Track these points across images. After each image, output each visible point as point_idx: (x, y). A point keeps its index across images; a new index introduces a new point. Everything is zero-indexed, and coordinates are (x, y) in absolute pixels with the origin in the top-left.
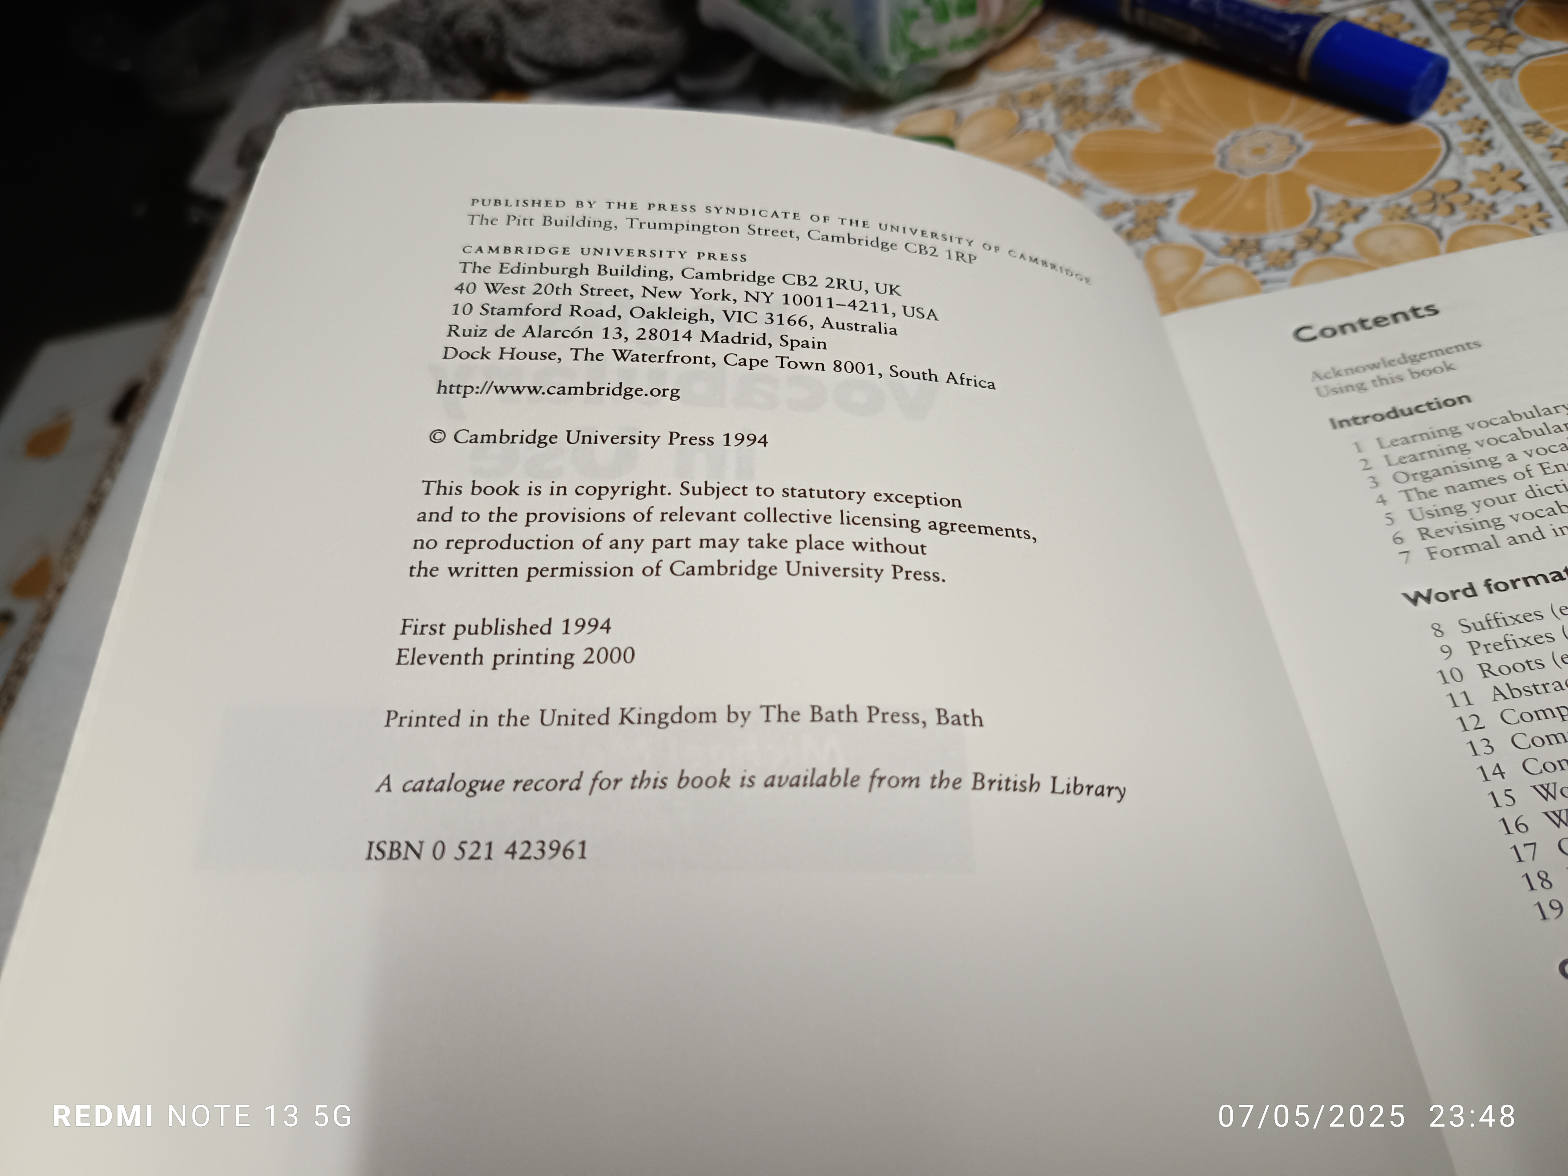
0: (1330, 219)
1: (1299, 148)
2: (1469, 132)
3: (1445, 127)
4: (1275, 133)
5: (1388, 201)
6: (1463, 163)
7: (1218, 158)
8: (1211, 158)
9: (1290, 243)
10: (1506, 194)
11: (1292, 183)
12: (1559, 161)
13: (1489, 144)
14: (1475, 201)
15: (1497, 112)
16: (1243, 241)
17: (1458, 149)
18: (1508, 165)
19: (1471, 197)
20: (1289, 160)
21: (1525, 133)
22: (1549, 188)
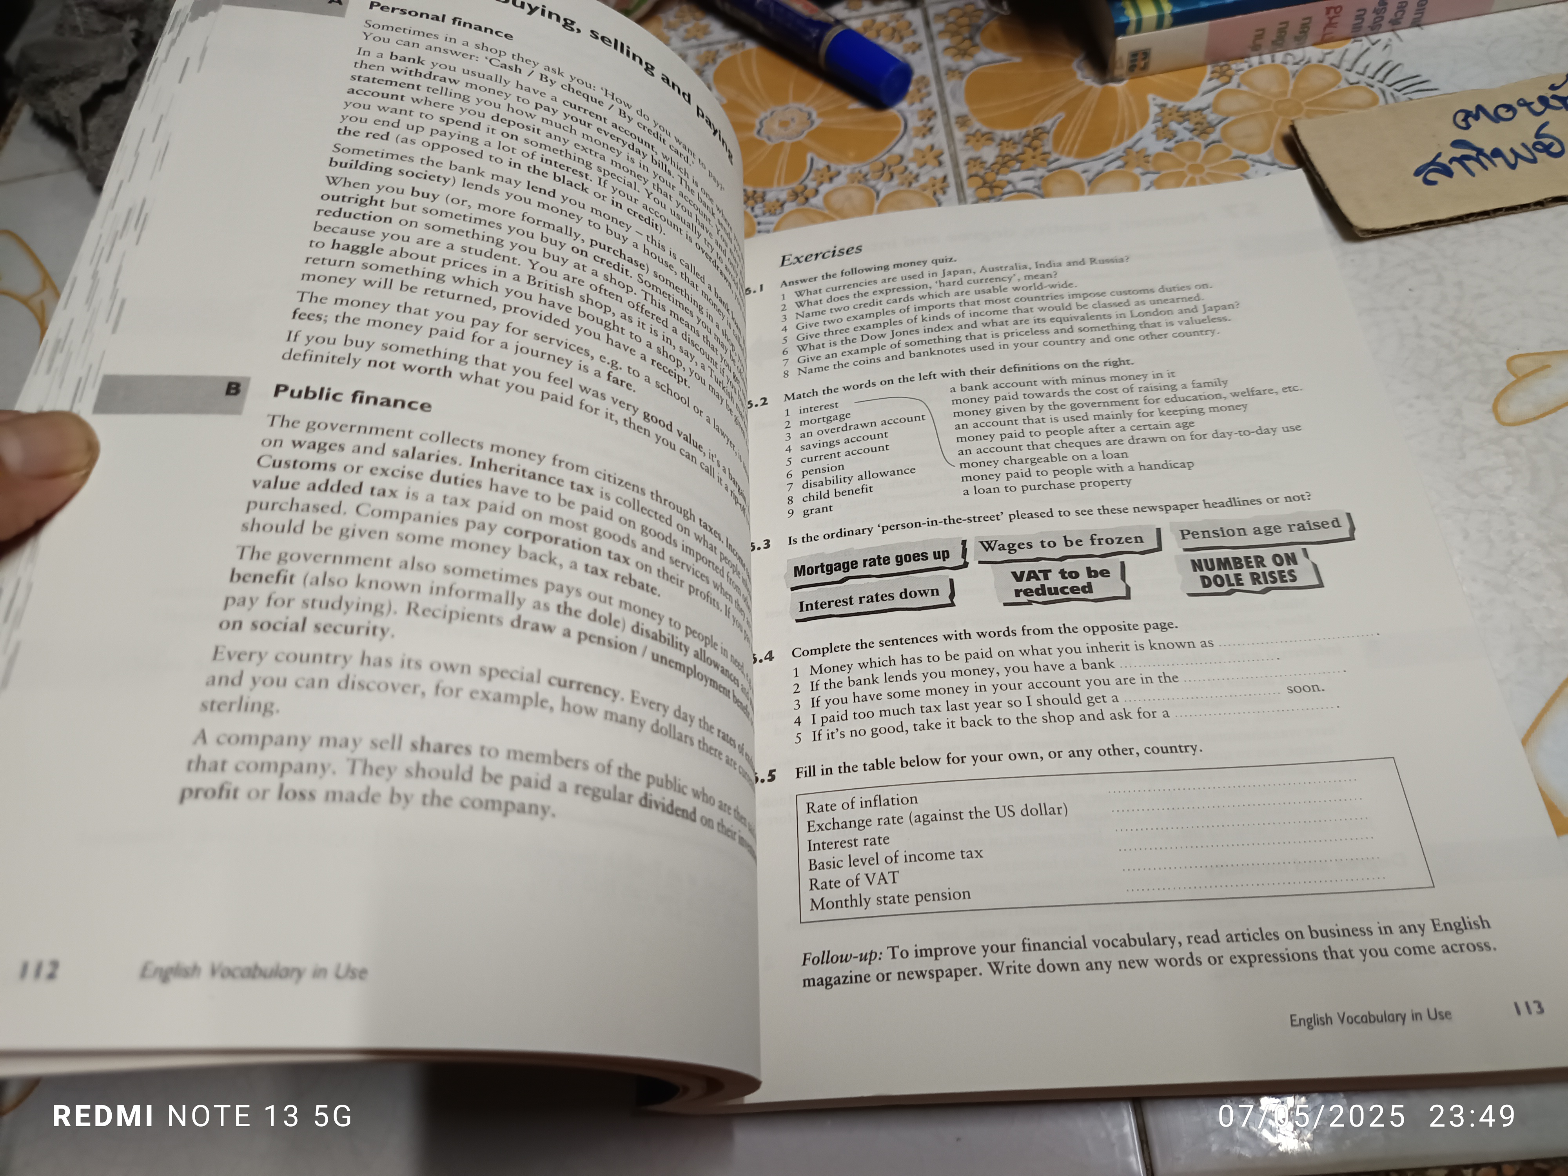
0: (814, 180)
1: (812, 123)
2: (922, 119)
3: (908, 115)
4: (800, 110)
5: (855, 168)
6: (910, 142)
7: (758, 126)
8: (752, 127)
9: (783, 196)
10: (928, 168)
11: (799, 150)
12: (968, 146)
13: (931, 129)
14: (907, 173)
15: (944, 105)
16: (755, 192)
17: (910, 132)
18: (936, 146)
19: (906, 168)
20: (803, 132)
21: (957, 123)
22: (956, 165)
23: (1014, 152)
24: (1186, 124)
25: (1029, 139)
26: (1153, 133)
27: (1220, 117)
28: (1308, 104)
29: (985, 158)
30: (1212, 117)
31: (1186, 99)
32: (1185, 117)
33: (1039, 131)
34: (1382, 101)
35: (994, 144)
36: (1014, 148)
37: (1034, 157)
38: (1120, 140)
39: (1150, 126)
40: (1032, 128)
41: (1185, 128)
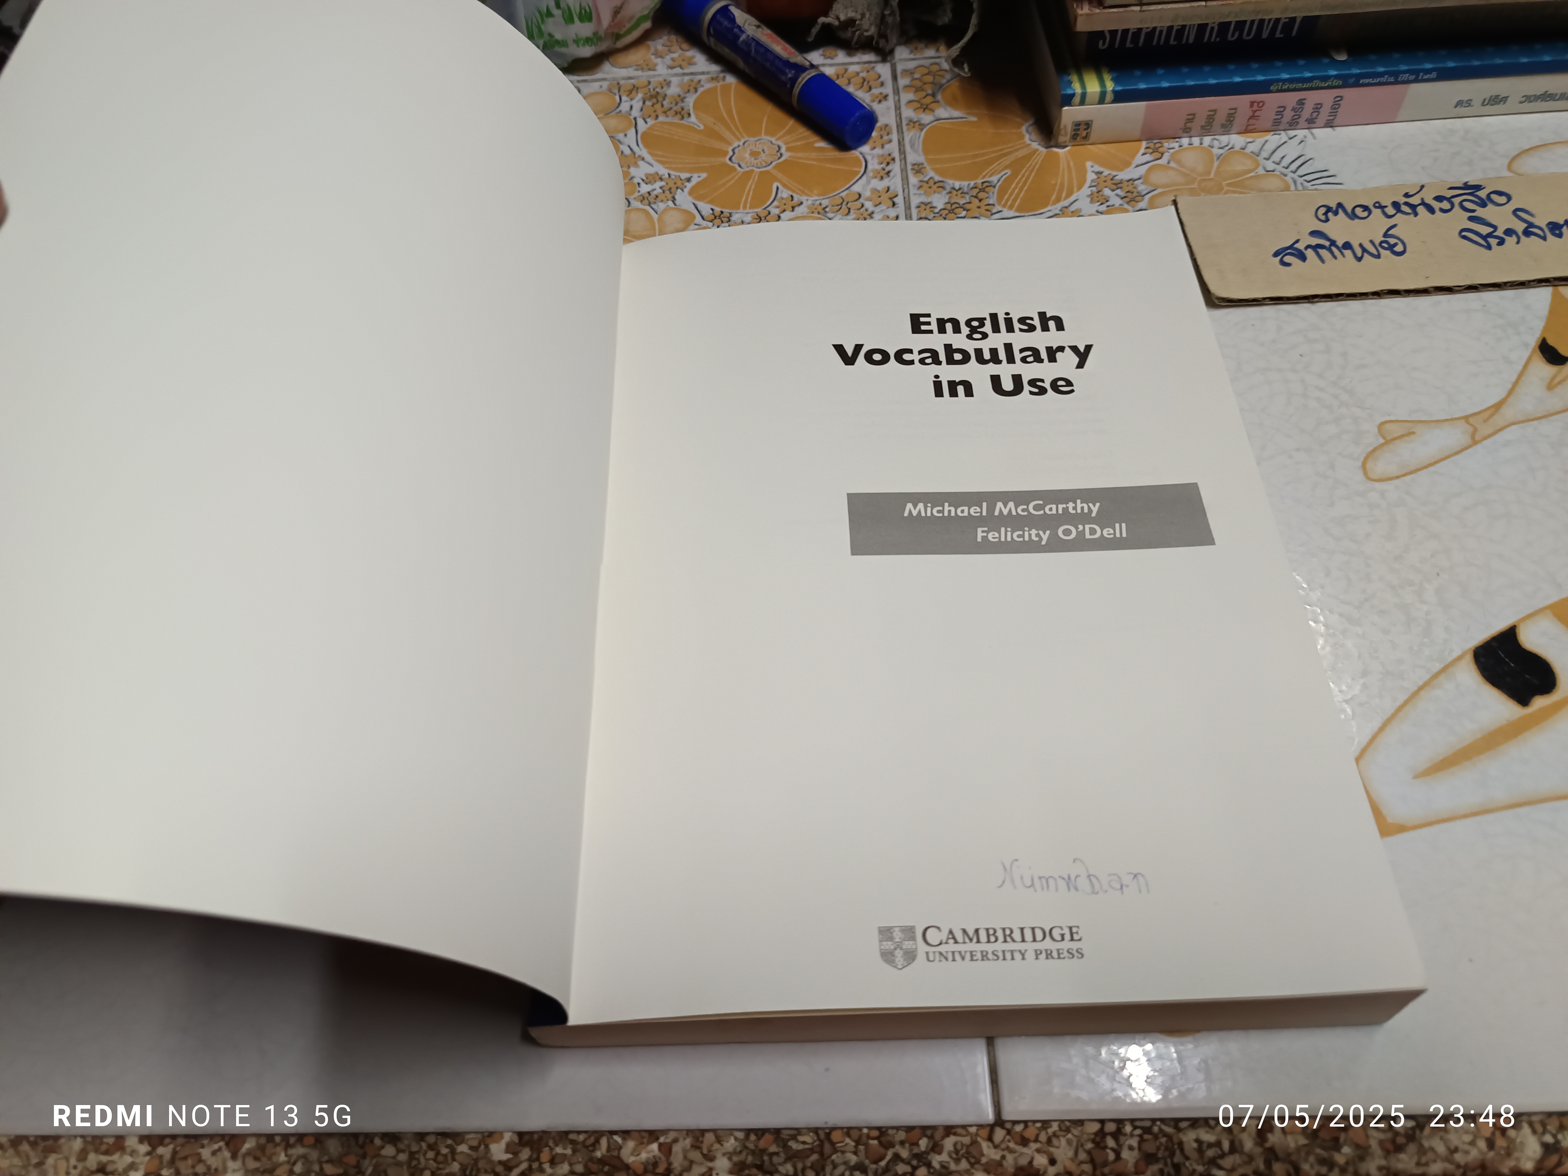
0: (778, 207)
1: (781, 155)
2: (881, 163)
3: (869, 158)
4: (771, 143)
5: (816, 200)
6: (868, 182)
7: (731, 153)
8: (725, 153)
10: (882, 207)
11: (766, 179)
12: (921, 191)
13: (888, 173)
14: (863, 209)
15: (902, 152)
16: (722, 212)
17: (870, 173)
18: (892, 188)
19: (863, 206)
20: (771, 163)
21: (912, 169)
22: (908, 207)
23: (962, 201)
24: (1118, 191)
25: (976, 191)
26: (1088, 196)
27: (1150, 188)
28: (1229, 185)
29: (934, 204)
30: (1142, 188)
31: (1121, 170)
32: (1117, 185)
33: (985, 185)
34: (1293, 187)
35: (944, 192)
36: (962, 197)
37: (979, 207)
38: (1058, 200)
39: (1086, 191)
40: (980, 181)
41: (1117, 195)
